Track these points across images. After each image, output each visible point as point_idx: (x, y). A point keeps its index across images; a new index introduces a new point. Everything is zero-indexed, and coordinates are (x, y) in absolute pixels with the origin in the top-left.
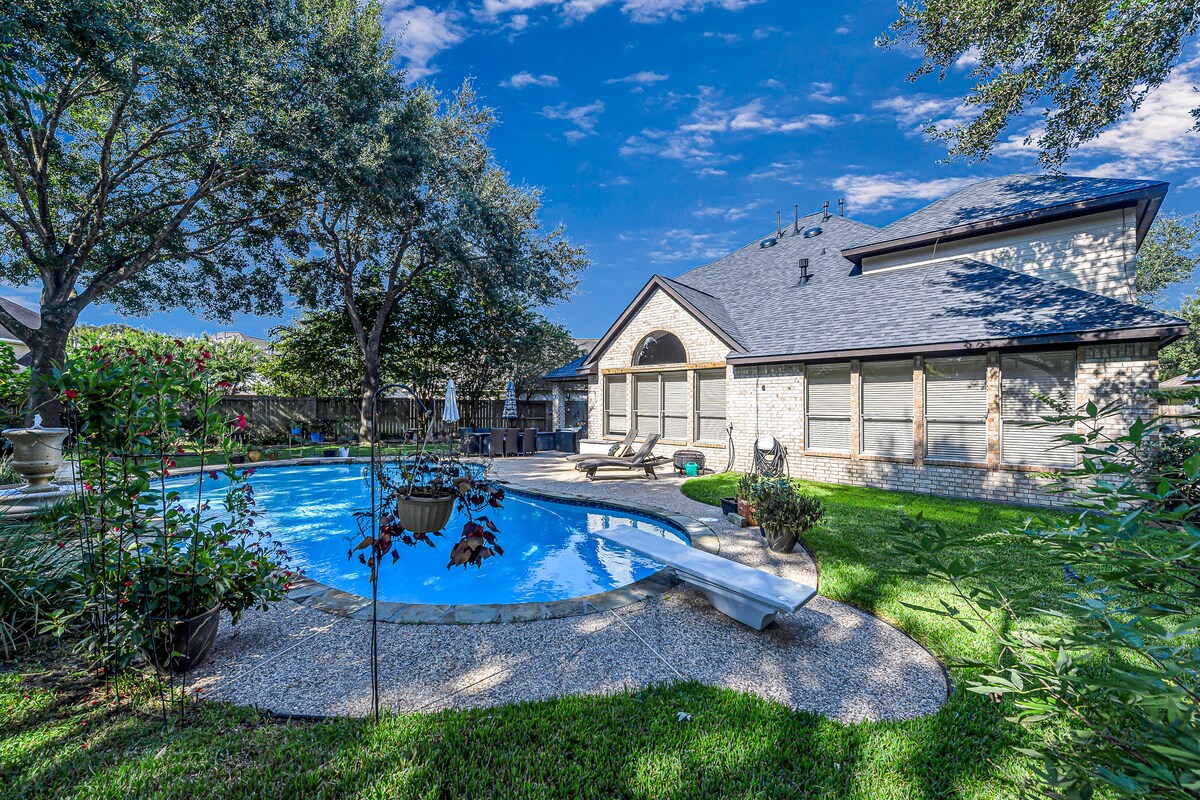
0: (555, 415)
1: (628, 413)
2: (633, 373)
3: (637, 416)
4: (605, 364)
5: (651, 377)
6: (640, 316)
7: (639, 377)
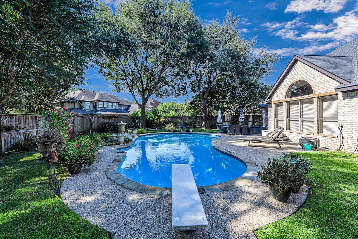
0: (263, 120)
1: (285, 119)
2: (286, 102)
3: (289, 121)
4: (274, 99)
5: (295, 103)
6: (289, 76)
7: (289, 103)
